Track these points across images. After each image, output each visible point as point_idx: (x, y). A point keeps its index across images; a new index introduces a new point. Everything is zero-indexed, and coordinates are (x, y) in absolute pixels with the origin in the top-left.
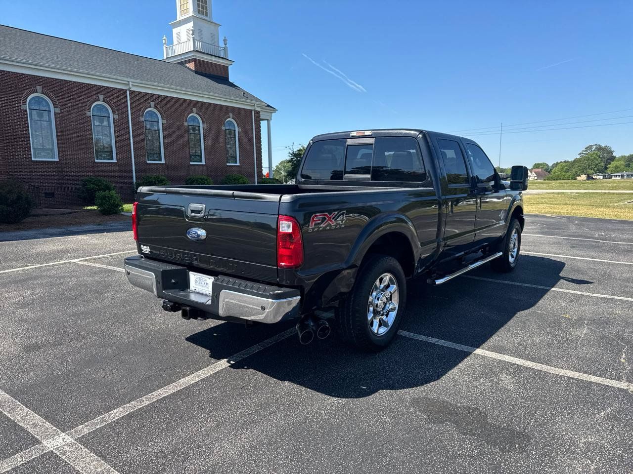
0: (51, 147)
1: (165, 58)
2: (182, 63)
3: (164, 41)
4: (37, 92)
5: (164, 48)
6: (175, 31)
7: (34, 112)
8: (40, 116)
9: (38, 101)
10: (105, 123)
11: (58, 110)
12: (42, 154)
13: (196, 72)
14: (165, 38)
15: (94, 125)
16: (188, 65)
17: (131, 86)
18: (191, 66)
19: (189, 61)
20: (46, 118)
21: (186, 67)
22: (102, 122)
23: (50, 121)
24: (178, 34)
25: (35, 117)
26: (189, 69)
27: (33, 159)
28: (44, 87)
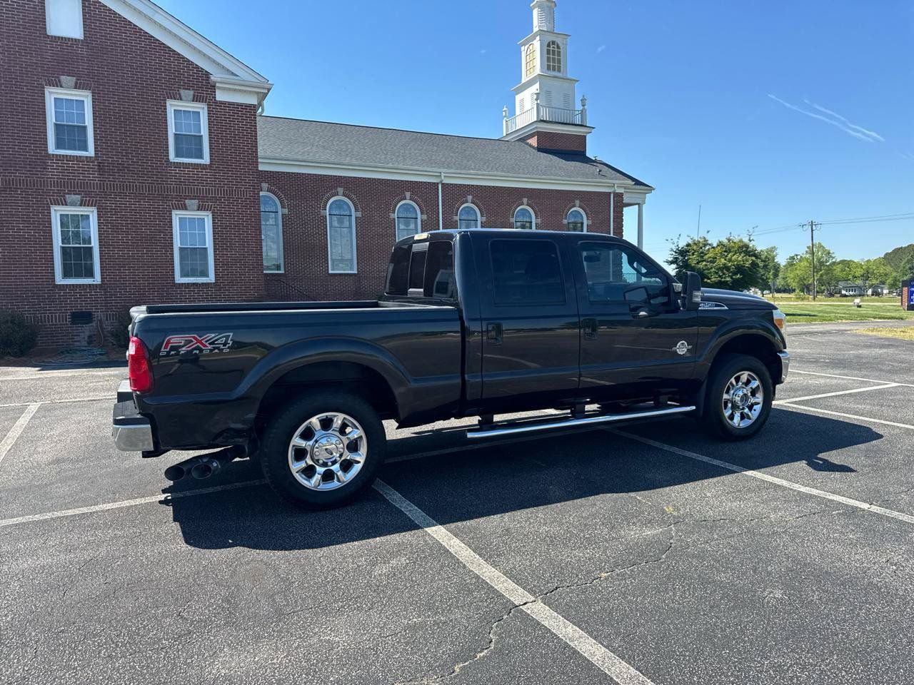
0: (349, 257)
1: (505, 135)
2: (523, 140)
3: (504, 113)
4: (338, 195)
5: (504, 122)
6: (518, 98)
7: (335, 218)
8: (340, 222)
9: (338, 204)
10: (412, 226)
11: (359, 214)
12: (340, 265)
13: (540, 149)
14: (505, 109)
15: (399, 229)
16: (529, 141)
17: (443, 178)
18: (534, 141)
19: (531, 136)
20: (347, 224)
21: (527, 144)
22: (407, 224)
23: (350, 227)
24: (522, 100)
25: (336, 224)
26: (531, 146)
27: (330, 272)
28: (346, 188)
